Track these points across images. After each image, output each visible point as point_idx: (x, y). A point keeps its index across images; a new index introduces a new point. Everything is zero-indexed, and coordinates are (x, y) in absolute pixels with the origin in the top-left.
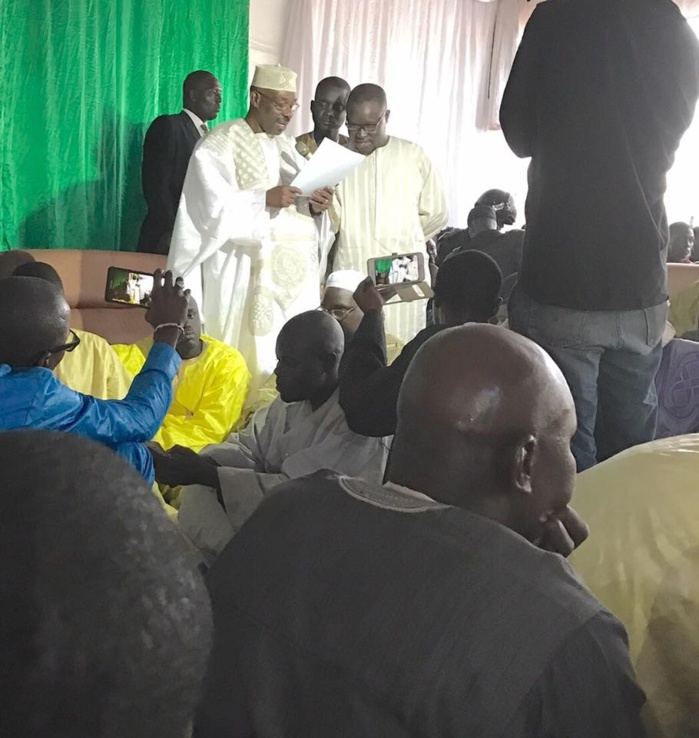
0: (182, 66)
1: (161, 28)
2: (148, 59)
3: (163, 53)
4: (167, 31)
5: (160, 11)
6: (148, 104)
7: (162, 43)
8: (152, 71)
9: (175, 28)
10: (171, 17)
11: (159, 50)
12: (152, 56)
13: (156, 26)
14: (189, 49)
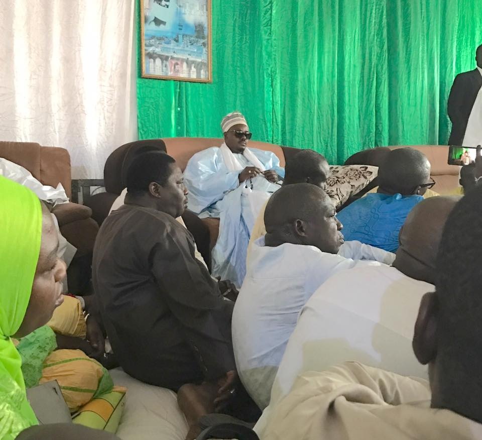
0: (469, 44)
1: (457, 24)
2: (449, 42)
3: (458, 38)
4: (461, 25)
5: (457, 15)
6: (449, 66)
7: (458, 32)
8: (452, 47)
9: (465, 24)
10: (464, 17)
11: (456, 36)
12: (452, 40)
13: (454, 23)
14: (473, 35)
